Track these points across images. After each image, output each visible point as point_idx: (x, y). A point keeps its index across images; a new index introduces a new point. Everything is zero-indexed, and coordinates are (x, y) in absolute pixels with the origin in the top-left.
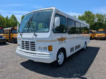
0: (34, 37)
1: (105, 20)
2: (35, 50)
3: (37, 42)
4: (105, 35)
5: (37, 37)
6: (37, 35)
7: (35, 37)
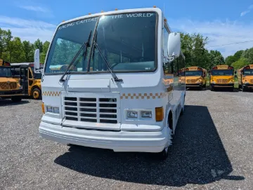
0: (114, 85)
1: (194, 48)
2: (115, 122)
3: (121, 98)
4: (201, 80)
5: (123, 85)
6: (121, 81)
7: (117, 86)
